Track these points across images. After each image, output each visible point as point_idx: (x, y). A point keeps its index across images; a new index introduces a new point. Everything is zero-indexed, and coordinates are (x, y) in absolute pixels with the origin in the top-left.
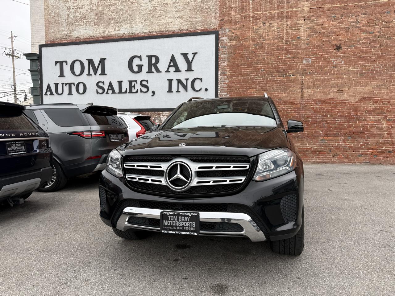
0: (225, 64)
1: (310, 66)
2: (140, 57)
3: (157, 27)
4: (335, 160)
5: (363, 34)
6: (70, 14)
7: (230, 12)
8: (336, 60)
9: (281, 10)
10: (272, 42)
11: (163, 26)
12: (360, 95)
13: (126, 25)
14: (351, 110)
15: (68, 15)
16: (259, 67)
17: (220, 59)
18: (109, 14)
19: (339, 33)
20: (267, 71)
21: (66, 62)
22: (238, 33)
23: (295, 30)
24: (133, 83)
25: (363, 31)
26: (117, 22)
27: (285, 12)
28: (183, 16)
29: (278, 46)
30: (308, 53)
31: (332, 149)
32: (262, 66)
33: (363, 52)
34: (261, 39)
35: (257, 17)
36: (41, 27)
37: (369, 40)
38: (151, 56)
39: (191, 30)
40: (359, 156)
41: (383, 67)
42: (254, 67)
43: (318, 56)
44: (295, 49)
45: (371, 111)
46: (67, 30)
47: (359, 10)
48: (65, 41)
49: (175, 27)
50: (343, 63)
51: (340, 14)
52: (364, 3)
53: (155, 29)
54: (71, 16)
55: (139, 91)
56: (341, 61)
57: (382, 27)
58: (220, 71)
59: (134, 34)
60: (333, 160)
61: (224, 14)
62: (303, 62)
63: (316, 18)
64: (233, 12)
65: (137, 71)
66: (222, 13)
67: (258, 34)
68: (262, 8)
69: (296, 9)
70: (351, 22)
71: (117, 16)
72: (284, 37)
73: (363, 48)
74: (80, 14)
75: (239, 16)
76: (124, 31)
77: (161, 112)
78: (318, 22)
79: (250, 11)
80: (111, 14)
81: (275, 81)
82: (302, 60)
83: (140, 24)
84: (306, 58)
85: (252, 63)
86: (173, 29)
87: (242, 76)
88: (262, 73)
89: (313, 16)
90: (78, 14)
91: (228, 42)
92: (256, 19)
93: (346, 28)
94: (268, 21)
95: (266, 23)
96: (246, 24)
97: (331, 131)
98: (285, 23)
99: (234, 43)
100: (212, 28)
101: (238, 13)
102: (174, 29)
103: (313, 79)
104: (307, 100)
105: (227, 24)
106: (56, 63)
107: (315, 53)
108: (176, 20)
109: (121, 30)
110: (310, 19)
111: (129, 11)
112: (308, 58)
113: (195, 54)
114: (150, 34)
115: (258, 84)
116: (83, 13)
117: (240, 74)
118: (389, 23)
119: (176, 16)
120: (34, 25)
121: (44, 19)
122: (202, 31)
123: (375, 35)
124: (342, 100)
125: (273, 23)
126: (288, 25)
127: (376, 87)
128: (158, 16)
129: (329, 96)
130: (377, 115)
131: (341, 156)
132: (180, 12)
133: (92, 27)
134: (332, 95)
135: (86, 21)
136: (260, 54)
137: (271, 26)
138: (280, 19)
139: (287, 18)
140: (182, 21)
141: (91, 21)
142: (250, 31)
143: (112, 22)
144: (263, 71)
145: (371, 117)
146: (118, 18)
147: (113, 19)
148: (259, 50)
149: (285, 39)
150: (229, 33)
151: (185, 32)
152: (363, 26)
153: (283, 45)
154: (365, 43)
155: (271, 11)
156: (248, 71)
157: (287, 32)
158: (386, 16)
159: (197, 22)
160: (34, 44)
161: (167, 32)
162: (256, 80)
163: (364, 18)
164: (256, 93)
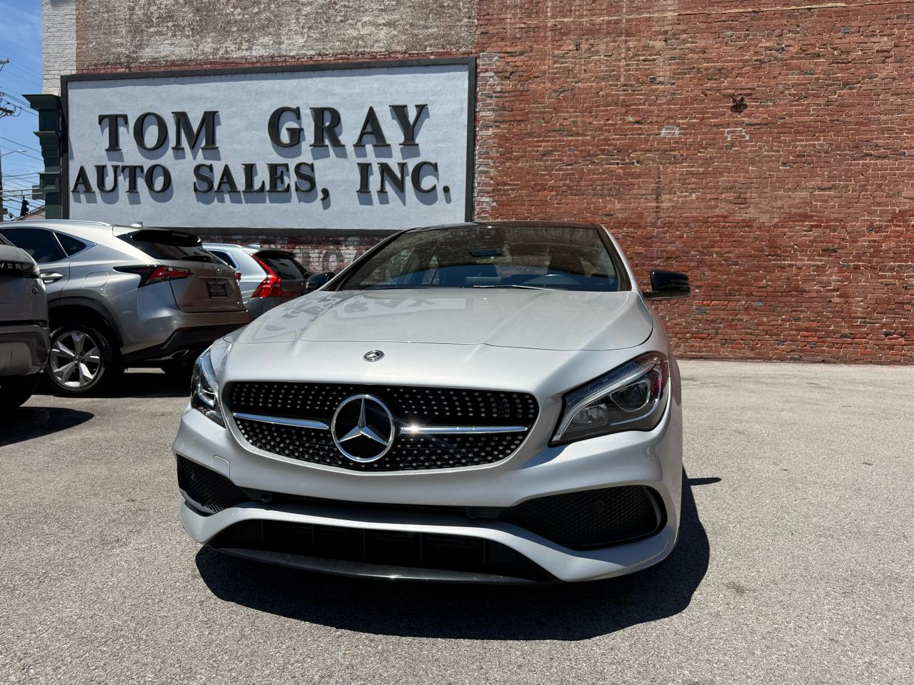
0: (490, 134)
1: (676, 143)
2: (297, 112)
3: (337, 43)
4: (727, 351)
5: (792, 75)
6: (137, 8)
7: (502, 16)
8: (733, 132)
9: (614, 16)
10: (594, 87)
11: (351, 43)
12: (782, 211)
13: (266, 38)
14: (763, 243)
15: (132, 9)
16: (564, 141)
17: (479, 121)
18: (228, 11)
19: (739, 71)
20: (582, 151)
21: (125, 118)
22: (519, 64)
23: (645, 61)
24: (279, 170)
25: (792, 69)
26: (245, 28)
27: (624, 21)
28: (398, 21)
29: (608, 95)
30: (671, 114)
31: (719, 328)
32: (571, 141)
33: (791, 116)
34: (569, 78)
35: (561, 29)
36: (68, 34)
37: (803, 90)
38: (321, 108)
39: (414, 54)
40: (778, 344)
41: (832, 150)
42: (553, 141)
43: (694, 121)
44: (644, 104)
45: (805, 245)
46: (129, 44)
47: (784, 21)
48: (123, 70)
49: (378, 47)
50: (747, 138)
51: (741, 29)
52: (794, 7)
53: (333, 47)
54: (139, 12)
55: (293, 188)
56: (744, 134)
57: (833, 63)
58: (477, 147)
59: (283, 59)
60: (723, 352)
61: (489, 20)
62: (659, 134)
63: (691, 37)
64: (509, 16)
65: (289, 142)
66: (485, 17)
67: (564, 67)
68: (573, 8)
69: (648, 15)
70: (767, 48)
71: (246, 16)
72: (620, 75)
73: (791, 106)
74: (159, 8)
75: (523, 26)
76: (260, 49)
77: (343, 239)
78: (696, 46)
79: (547, 16)
80: (232, 10)
81: (599, 173)
82: (658, 129)
83: (299, 36)
84: (668, 124)
85: (550, 132)
86: (373, 51)
87: (527, 161)
88: (570, 156)
89: (684, 31)
90: (155, 8)
91: (496, 82)
92: (560, 33)
93: (757, 61)
94: (587, 40)
95: (582, 44)
96: (538, 44)
97: (718, 289)
98: (623, 46)
99: (509, 85)
100: (461, 50)
101: (520, 18)
102: (376, 50)
103: (683, 171)
104: (667, 219)
105: (495, 44)
106: (102, 118)
107: (688, 113)
108: (382, 29)
109: (254, 48)
110: (678, 39)
111: (273, 6)
112: (672, 124)
113: (422, 109)
114: (320, 59)
115: (561, 180)
116: (166, 6)
117: (522, 157)
118: (848, 53)
119: (381, 21)
120: (50, 30)
121: (75, 17)
122: (439, 57)
123: (817, 78)
124: (744, 221)
125: (598, 44)
126: (629, 49)
127: (816, 193)
128: (339, 19)
129: (717, 211)
130: (819, 255)
131: (739, 343)
132: (390, 12)
133: (187, 41)
134: (722, 209)
135: (174, 26)
136: (568, 112)
137: (592, 51)
138: (613, 35)
139: (628, 35)
140: (395, 33)
141: (185, 26)
142: (547, 61)
143: (235, 29)
144: (573, 151)
145: (806, 258)
146: (247, 21)
147: (236, 22)
148: (564, 104)
149: (622, 79)
150: (498, 64)
151: (400, 56)
152: (792, 58)
153: (618, 95)
154: (795, 95)
155: (594, 18)
156: (541, 149)
157: (628, 65)
158: (841, 38)
159: (428, 38)
160: (50, 73)
161: (360, 56)
162: (557, 170)
163: (794, 39)
164: (556, 199)
